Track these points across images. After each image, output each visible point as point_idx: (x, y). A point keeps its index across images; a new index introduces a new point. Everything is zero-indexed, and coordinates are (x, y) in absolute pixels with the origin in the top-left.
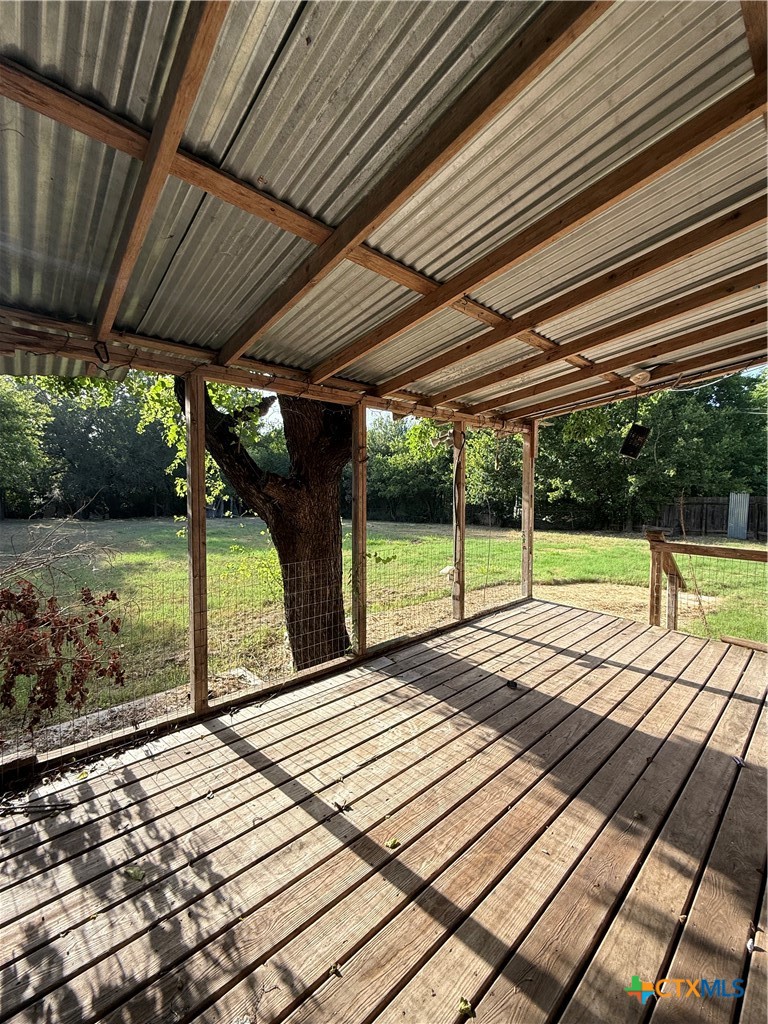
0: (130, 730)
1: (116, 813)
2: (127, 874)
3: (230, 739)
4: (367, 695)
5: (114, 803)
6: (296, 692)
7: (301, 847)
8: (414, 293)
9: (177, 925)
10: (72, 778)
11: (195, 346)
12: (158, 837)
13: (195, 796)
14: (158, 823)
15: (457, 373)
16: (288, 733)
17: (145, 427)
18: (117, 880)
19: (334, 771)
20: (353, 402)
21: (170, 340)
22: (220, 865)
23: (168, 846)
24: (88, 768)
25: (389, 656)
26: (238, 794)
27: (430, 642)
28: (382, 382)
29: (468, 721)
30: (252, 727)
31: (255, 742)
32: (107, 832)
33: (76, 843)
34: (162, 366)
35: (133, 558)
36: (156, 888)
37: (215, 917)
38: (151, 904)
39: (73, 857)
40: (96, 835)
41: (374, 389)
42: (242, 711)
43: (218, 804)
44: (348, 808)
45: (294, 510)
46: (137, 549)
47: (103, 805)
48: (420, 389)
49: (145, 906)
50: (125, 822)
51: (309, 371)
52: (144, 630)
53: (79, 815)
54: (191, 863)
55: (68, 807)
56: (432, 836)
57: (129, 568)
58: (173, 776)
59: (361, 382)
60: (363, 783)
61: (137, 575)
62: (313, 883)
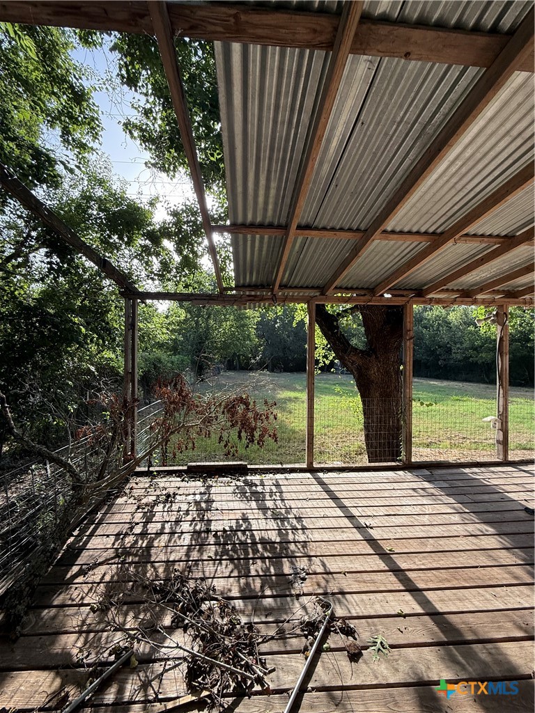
0: (279, 466)
1: (271, 493)
2: (273, 512)
3: (321, 483)
4: (405, 485)
5: (271, 490)
6: (360, 473)
7: (343, 532)
8: (424, 243)
9: (287, 533)
10: (258, 477)
11: (313, 288)
12: (285, 506)
13: (301, 498)
14: (285, 501)
15: (486, 273)
16: (350, 489)
17: (297, 323)
18: (269, 512)
19: (369, 512)
20: (403, 303)
21: (302, 287)
22: (306, 523)
23: (288, 510)
24: (264, 475)
25: (430, 469)
26: (320, 503)
27: (467, 469)
28: (426, 287)
29: (474, 519)
30: (333, 481)
31: (332, 488)
32: (268, 497)
33: (258, 497)
34: (299, 300)
35: (292, 394)
36: (283, 520)
37: (302, 538)
38: (280, 524)
39: (257, 500)
40: (264, 497)
41: (420, 292)
42: (329, 473)
43: (310, 504)
44: (371, 528)
45: (367, 369)
46: (295, 390)
47: (267, 489)
48: (461, 286)
49: (277, 523)
50: (274, 497)
51: (373, 289)
52: (294, 432)
53: (259, 489)
54: (296, 518)
55: (256, 486)
56: (416, 557)
57: (290, 400)
58: (294, 488)
59: (411, 289)
60: (384, 522)
61: (293, 404)
62: (343, 545)
